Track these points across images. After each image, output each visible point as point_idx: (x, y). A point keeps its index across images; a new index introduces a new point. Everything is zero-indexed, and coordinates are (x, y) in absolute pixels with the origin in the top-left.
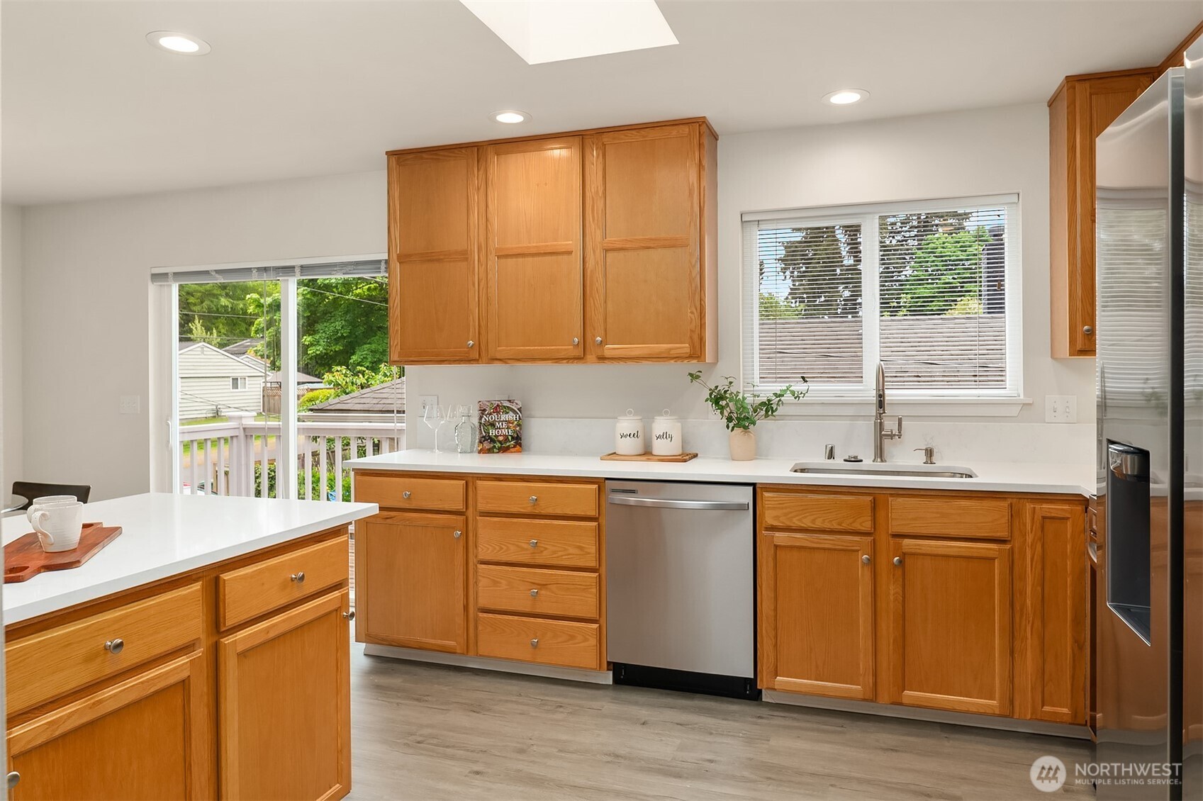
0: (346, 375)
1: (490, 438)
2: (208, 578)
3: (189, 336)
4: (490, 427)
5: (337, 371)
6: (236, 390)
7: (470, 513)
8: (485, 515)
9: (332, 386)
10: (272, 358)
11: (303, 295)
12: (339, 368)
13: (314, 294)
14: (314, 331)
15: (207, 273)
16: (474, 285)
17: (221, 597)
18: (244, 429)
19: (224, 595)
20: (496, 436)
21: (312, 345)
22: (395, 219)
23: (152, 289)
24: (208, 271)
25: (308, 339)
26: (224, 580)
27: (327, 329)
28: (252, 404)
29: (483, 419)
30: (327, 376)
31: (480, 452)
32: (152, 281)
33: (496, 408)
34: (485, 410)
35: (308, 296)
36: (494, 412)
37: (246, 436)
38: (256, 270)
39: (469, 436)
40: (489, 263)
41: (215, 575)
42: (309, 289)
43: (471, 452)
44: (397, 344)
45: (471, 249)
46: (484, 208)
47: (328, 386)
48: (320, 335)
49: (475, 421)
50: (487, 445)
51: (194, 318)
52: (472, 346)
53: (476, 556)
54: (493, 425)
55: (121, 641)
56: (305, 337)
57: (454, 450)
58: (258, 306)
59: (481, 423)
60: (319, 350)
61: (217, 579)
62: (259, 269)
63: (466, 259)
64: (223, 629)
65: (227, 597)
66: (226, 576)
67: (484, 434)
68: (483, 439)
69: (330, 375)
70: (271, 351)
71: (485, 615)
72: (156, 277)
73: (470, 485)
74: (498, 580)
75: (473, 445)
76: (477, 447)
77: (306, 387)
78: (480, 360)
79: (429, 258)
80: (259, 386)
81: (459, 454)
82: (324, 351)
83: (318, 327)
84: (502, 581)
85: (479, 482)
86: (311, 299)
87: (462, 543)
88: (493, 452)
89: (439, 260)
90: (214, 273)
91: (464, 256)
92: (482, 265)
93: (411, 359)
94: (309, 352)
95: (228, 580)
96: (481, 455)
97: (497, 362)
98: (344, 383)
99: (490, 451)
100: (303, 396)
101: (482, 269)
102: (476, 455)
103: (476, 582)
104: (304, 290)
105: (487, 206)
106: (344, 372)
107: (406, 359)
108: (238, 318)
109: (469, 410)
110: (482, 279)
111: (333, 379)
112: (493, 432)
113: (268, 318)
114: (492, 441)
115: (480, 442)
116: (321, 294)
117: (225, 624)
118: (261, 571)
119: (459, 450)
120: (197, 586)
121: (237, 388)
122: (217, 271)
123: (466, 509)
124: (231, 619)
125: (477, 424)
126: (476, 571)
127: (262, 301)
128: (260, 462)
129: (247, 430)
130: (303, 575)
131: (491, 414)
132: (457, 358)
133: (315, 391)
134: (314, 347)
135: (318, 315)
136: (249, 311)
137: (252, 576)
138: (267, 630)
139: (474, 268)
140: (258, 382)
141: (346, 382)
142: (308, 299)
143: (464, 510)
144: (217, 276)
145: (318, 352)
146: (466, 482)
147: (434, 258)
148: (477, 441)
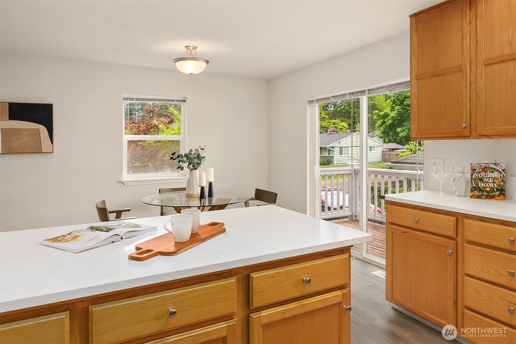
0: (416, 146)
1: (479, 188)
2: (243, 274)
3: (355, 129)
4: (479, 181)
5: (411, 144)
6: (371, 152)
7: (459, 239)
8: (471, 243)
9: (409, 151)
10: (384, 138)
11: (397, 110)
12: (412, 142)
13: (403, 109)
14: (403, 125)
15: (328, 98)
16: (466, 87)
17: (251, 288)
18: (354, 170)
19: (253, 287)
20: (484, 187)
21: (401, 132)
22: (414, 54)
23: (309, 107)
24: (329, 97)
25: (399, 129)
26: (253, 277)
27: (408, 125)
28: (377, 158)
29: (474, 176)
30: (407, 146)
31: (471, 197)
32: (308, 104)
33: (484, 169)
34: (475, 170)
35: (400, 110)
36: (482, 171)
37: (355, 174)
38: (348, 94)
39: (463, 186)
40: (479, 71)
41: (246, 273)
42: (400, 107)
43: (465, 196)
44: (415, 128)
45: (464, 64)
46: (475, 34)
47: (407, 151)
48: (405, 127)
49: (468, 176)
50: (476, 193)
51: (357, 123)
52: (465, 127)
53: (463, 270)
54: (481, 180)
55: (175, 311)
56: (398, 129)
57: (453, 193)
58: (378, 116)
59: (472, 178)
60: (404, 134)
61: (248, 276)
62: (349, 94)
63: (461, 71)
64: (251, 308)
65: (254, 289)
66: (255, 275)
67: (475, 186)
68: (474, 189)
69: (408, 146)
70: (383, 135)
71: (470, 312)
72: (311, 102)
73: (460, 220)
74: (481, 291)
75: (466, 192)
76: (469, 194)
77: (401, 151)
78: (471, 136)
79: (435, 74)
80: (380, 150)
81: (456, 197)
82: (407, 135)
83: (405, 124)
84: (483, 293)
85: (466, 220)
86: (401, 111)
87: (453, 258)
88: (482, 198)
89: (443, 74)
90: (331, 98)
91: (460, 69)
92: (473, 73)
93: (424, 136)
94: (400, 135)
95: (256, 277)
96: (472, 199)
97: (483, 137)
98: (415, 149)
99: (479, 197)
100: (399, 155)
101: (473, 76)
102: (469, 198)
103: (463, 288)
104: (398, 108)
105: (476, 33)
106: (415, 144)
107: (420, 136)
108: (374, 121)
109: (464, 168)
110: (473, 83)
111: (409, 147)
112: (481, 185)
113: (382, 121)
114: (480, 190)
115: (472, 191)
116: (406, 109)
117: (252, 305)
118: (280, 274)
119: (456, 194)
120: (233, 280)
121: (372, 151)
122: (333, 97)
123: (457, 236)
124: (257, 302)
125: (470, 179)
126: (463, 280)
127: (380, 113)
128: (373, 183)
129: (355, 171)
130: (310, 280)
131: (480, 172)
132: (454, 135)
133: (404, 153)
134: (402, 133)
135: (404, 118)
136: (374, 118)
137: (272, 276)
138: (284, 312)
139: (467, 76)
140: (380, 148)
141: (416, 149)
142: (400, 111)
143: (455, 237)
144: (332, 99)
145: (404, 135)
146: (457, 219)
147: (439, 73)
148: (470, 189)
